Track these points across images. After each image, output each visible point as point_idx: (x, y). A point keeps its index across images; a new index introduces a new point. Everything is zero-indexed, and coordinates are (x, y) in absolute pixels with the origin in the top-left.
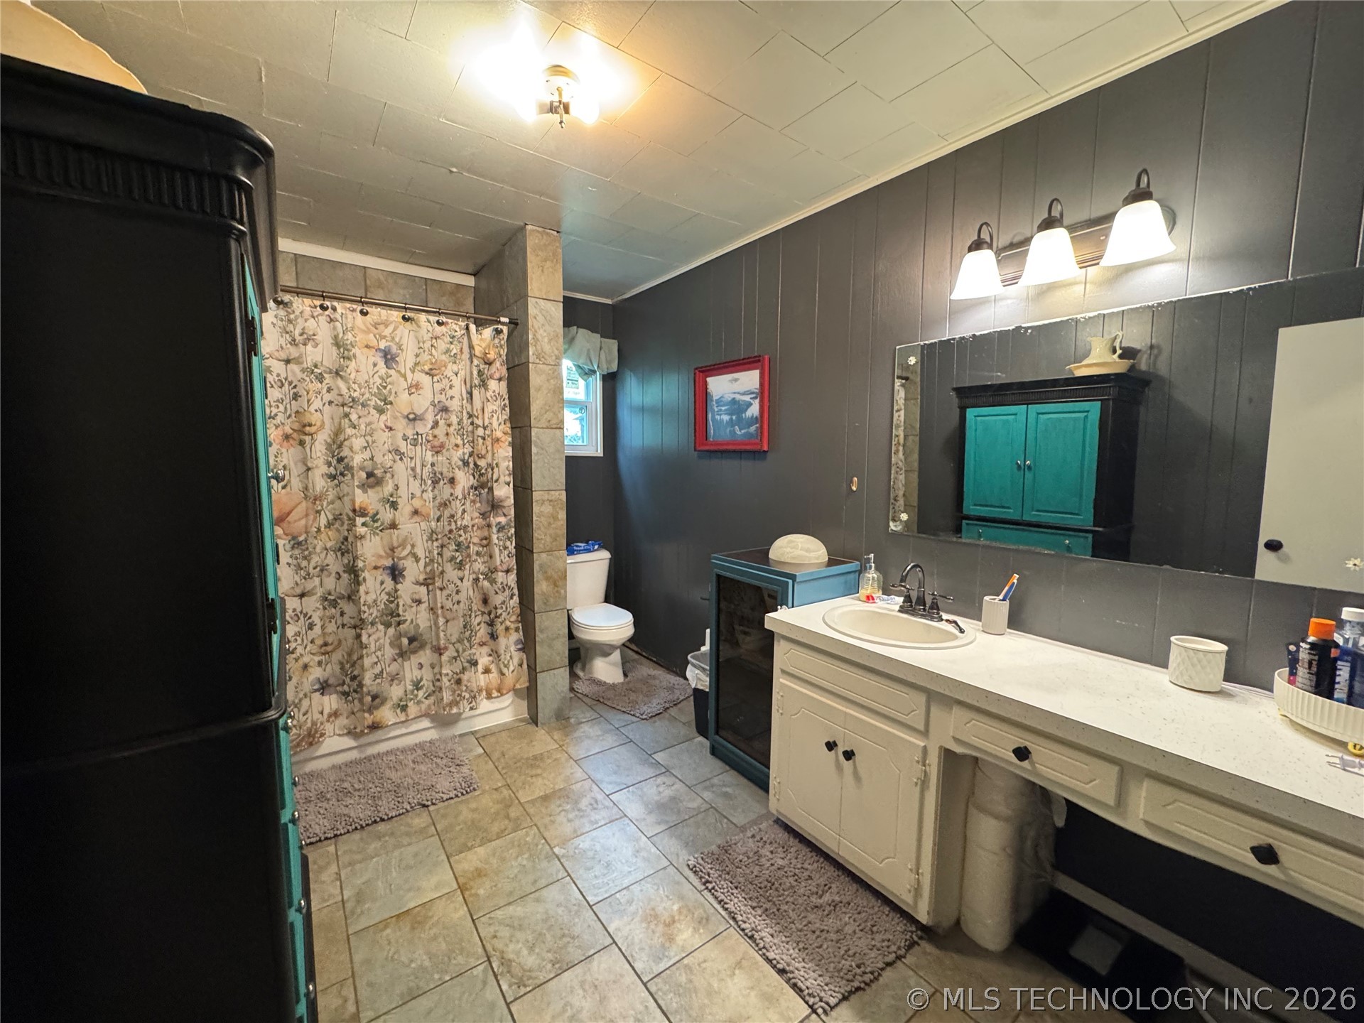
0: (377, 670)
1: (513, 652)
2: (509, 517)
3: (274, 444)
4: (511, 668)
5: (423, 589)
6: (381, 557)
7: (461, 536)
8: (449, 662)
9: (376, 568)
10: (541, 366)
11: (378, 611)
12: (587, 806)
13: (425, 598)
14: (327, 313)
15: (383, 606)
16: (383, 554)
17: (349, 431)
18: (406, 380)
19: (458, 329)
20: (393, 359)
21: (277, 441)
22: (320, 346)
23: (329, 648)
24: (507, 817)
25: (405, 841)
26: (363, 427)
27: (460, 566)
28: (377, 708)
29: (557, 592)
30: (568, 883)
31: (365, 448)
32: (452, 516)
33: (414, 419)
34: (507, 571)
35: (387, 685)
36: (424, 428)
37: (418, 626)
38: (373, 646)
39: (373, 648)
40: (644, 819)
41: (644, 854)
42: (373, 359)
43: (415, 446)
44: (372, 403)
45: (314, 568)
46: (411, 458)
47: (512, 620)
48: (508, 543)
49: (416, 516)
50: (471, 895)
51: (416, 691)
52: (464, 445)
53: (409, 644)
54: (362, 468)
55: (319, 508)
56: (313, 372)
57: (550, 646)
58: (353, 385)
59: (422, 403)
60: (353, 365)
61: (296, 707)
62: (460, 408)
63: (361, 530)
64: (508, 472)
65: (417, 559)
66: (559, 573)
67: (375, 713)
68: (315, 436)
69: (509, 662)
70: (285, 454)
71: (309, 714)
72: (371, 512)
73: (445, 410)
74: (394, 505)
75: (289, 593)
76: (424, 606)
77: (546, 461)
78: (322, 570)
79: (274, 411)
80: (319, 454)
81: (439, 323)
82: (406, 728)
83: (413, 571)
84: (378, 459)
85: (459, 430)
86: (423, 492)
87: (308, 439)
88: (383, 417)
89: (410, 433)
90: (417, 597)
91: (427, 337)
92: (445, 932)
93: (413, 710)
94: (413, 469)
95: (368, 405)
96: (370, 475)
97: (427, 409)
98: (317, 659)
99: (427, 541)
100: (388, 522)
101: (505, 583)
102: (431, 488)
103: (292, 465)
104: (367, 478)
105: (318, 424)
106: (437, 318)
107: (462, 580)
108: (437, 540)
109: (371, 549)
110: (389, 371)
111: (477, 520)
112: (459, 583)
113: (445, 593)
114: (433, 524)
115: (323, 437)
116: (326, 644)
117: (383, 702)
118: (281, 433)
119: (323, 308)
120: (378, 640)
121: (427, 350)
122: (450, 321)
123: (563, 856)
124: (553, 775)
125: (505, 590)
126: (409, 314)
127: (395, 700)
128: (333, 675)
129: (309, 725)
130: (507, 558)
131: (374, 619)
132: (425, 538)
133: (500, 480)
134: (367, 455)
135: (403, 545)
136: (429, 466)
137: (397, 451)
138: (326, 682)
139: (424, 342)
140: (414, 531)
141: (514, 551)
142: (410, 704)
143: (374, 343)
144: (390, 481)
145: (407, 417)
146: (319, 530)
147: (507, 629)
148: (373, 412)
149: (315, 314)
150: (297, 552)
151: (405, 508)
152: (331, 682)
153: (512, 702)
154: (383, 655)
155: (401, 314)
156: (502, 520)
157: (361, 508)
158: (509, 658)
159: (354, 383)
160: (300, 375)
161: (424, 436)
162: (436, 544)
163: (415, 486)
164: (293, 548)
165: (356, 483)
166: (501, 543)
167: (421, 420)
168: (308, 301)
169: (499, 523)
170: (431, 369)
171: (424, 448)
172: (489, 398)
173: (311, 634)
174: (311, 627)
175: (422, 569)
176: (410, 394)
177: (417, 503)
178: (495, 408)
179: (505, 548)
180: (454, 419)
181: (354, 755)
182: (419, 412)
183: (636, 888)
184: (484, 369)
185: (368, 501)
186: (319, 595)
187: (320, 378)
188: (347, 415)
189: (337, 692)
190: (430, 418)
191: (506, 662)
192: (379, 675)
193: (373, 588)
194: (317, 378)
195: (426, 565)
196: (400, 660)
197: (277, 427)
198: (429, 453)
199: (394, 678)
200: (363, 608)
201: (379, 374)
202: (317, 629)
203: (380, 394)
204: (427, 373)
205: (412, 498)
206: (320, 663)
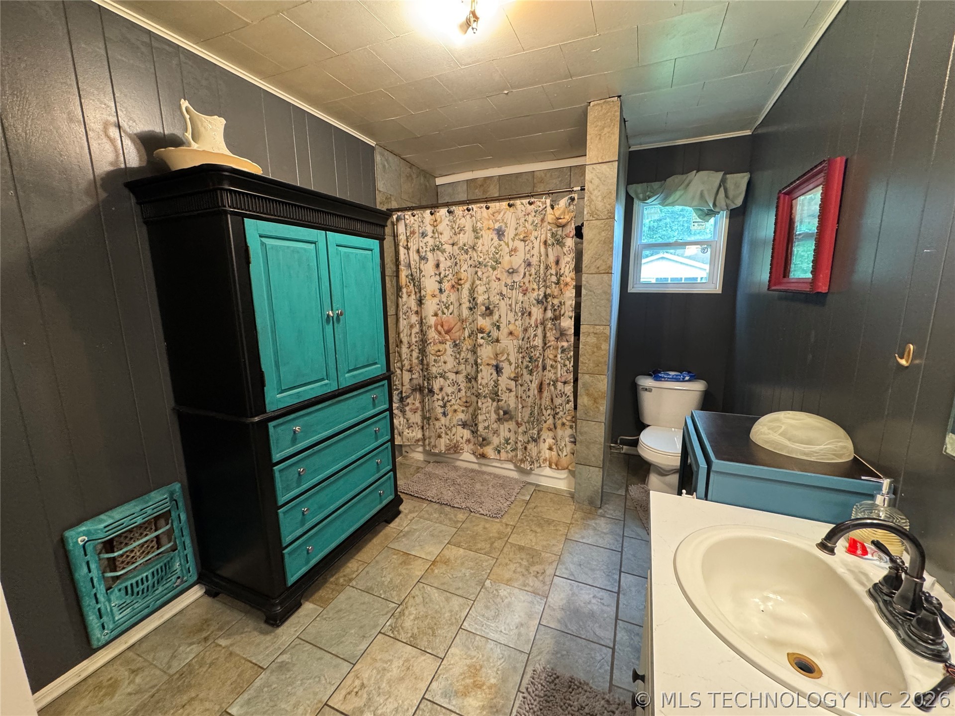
0: (486, 424)
1: (567, 443)
2: (570, 343)
3: (446, 291)
4: (565, 453)
5: (513, 383)
6: (491, 359)
7: (532, 352)
8: (522, 433)
9: (488, 365)
10: (594, 222)
11: (488, 390)
12: (534, 571)
13: (514, 389)
14: (470, 212)
15: (491, 388)
16: (493, 357)
17: (478, 282)
18: (508, 247)
19: (541, 205)
20: (503, 234)
21: (448, 289)
22: (467, 233)
23: (468, 405)
24: (492, 544)
25: (447, 522)
26: (485, 279)
27: (531, 373)
28: (485, 446)
29: (597, 407)
30: (468, 604)
31: (485, 292)
32: (529, 338)
33: (513, 272)
34: (565, 383)
35: (491, 435)
36: (517, 278)
37: (509, 405)
38: (484, 409)
39: (484, 411)
40: (554, 610)
41: (523, 630)
42: (491, 236)
43: (512, 290)
44: (489, 264)
45: (462, 359)
46: (510, 298)
47: (568, 419)
48: (567, 362)
49: (510, 336)
50: (432, 569)
51: (506, 445)
52: (539, 289)
53: (504, 415)
54: (484, 304)
55: (465, 326)
56: (463, 249)
57: (588, 447)
58: (480, 254)
59: (517, 261)
60: (480, 242)
61: (449, 430)
62: (537, 263)
63: (481, 341)
64: (571, 309)
65: (510, 364)
66: (600, 393)
67: (484, 448)
68: (463, 285)
69: (563, 448)
70: (452, 296)
71: (455, 436)
72: (488, 331)
73: (529, 265)
74: (498, 328)
75: (451, 370)
76: (513, 394)
77: (593, 300)
78: (466, 361)
79: (447, 272)
80: (465, 296)
81: (530, 204)
82: (501, 464)
83: (508, 371)
84: (492, 299)
85: (536, 278)
86: (515, 320)
87: (460, 287)
88: (495, 272)
89: (509, 282)
90: (509, 387)
91: (521, 215)
92: (406, 576)
93: (504, 455)
94: (510, 305)
95: (488, 266)
96: (487, 308)
97: (521, 265)
98: (462, 408)
99: (517, 353)
100: (495, 337)
101: (563, 391)
102: (520, 318)
103: (454, 302)
104: (486, 310)
105: (465, 279)
106: (528, 200)
107: (531, 382)
108: (521, 353)
109: (486, 352)
110: (500, 242)
111: (553, 343)
112: (530, 383)
113: (523, 388)
114: (520, 342)
115: (467, 286)
116: (466, 402)
117: (489, 444)
118: (450, 284)
119: (468, 210)
120: (487, 406)
121: (521, 224)
122: (536, 200)
123: (486, 589)
124: (542, 538)
125: (562, 396)
126: (511, 202)
127: (495, 445)
128: (468, 419)
129: (455, 441)
130: (566, 374)
131: (486, 394)
132: (516, 350)
133: (565, 315)
134: (486, 296)
135: (502, 353)
136: (520, 303)
137: (501, 294)
138: (466, 422)
139: (519, 219)
140: (509, 345)
141: (572, 369)
142: (502, 451)
143: (492, 226)
144: (497, 312)
145: (508, 271)
146: (464, 339)
147: (563, 424)
148: (490, 269)
149: (465, 214)
150: (455, 349)
151: (504, 331)
152: (468, 423)
153: (567, 477)
154: (490, 417)
155: (507, 203)
156: (565, 344)
157: (481, 328)
158: (563, 445)
159: (481, 253)
160: (458, 252)
161: (518, 283)
162: (521, 355)
163: (511, 316)
164: (454, 347)
165: (479, 313)
166: (562, 361)
167: (516, 273)
168: (461, 208)
169: (563, 346)
170: (524, 237)
171: (517, 291)
172: (566, 252)
173: (460, 395)
174: (460, 390)
175: (513, 370)
176: (510, 256)
177: (511, 327)
178: (569, 259)
179: (565, 365)
180: (533, 271)
181: (476, 467)
182: (515, 268)
183: (491, 645)
184: (557, 231)
185: (485, 324)
186: (464, 374)
187: (467, 252)
188: (476, 273)
189: (470, 430)
190: (522, 271)
191: (561, 447)
192: (486, 428)
193: (486, 376)
194: (465, 251)
195: (516, 368)
196: (498, 422)
197: (448, 281)
198: (521, 295)
199: (496, 432)
200: (479, 387)
201: (494, 245)
202: (463, 393)
203: (494, 258)
204: (522, 240)
205: (509, 324)
206: (463, 411)
